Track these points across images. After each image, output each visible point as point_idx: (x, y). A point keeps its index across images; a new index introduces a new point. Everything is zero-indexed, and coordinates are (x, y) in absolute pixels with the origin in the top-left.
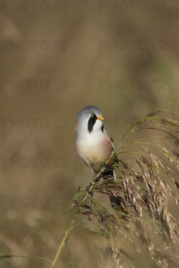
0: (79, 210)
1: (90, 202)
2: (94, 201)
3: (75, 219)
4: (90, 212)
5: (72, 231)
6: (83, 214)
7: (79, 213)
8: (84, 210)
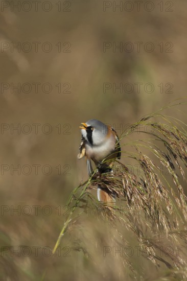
0: (77, 203)
1: (87, 197)
2: (90, 195)
3: (73, 211)
4: (86, 206)
5: (70, 222)
6: (80, 207)
7: (76, 206)
8: (81, 204)
